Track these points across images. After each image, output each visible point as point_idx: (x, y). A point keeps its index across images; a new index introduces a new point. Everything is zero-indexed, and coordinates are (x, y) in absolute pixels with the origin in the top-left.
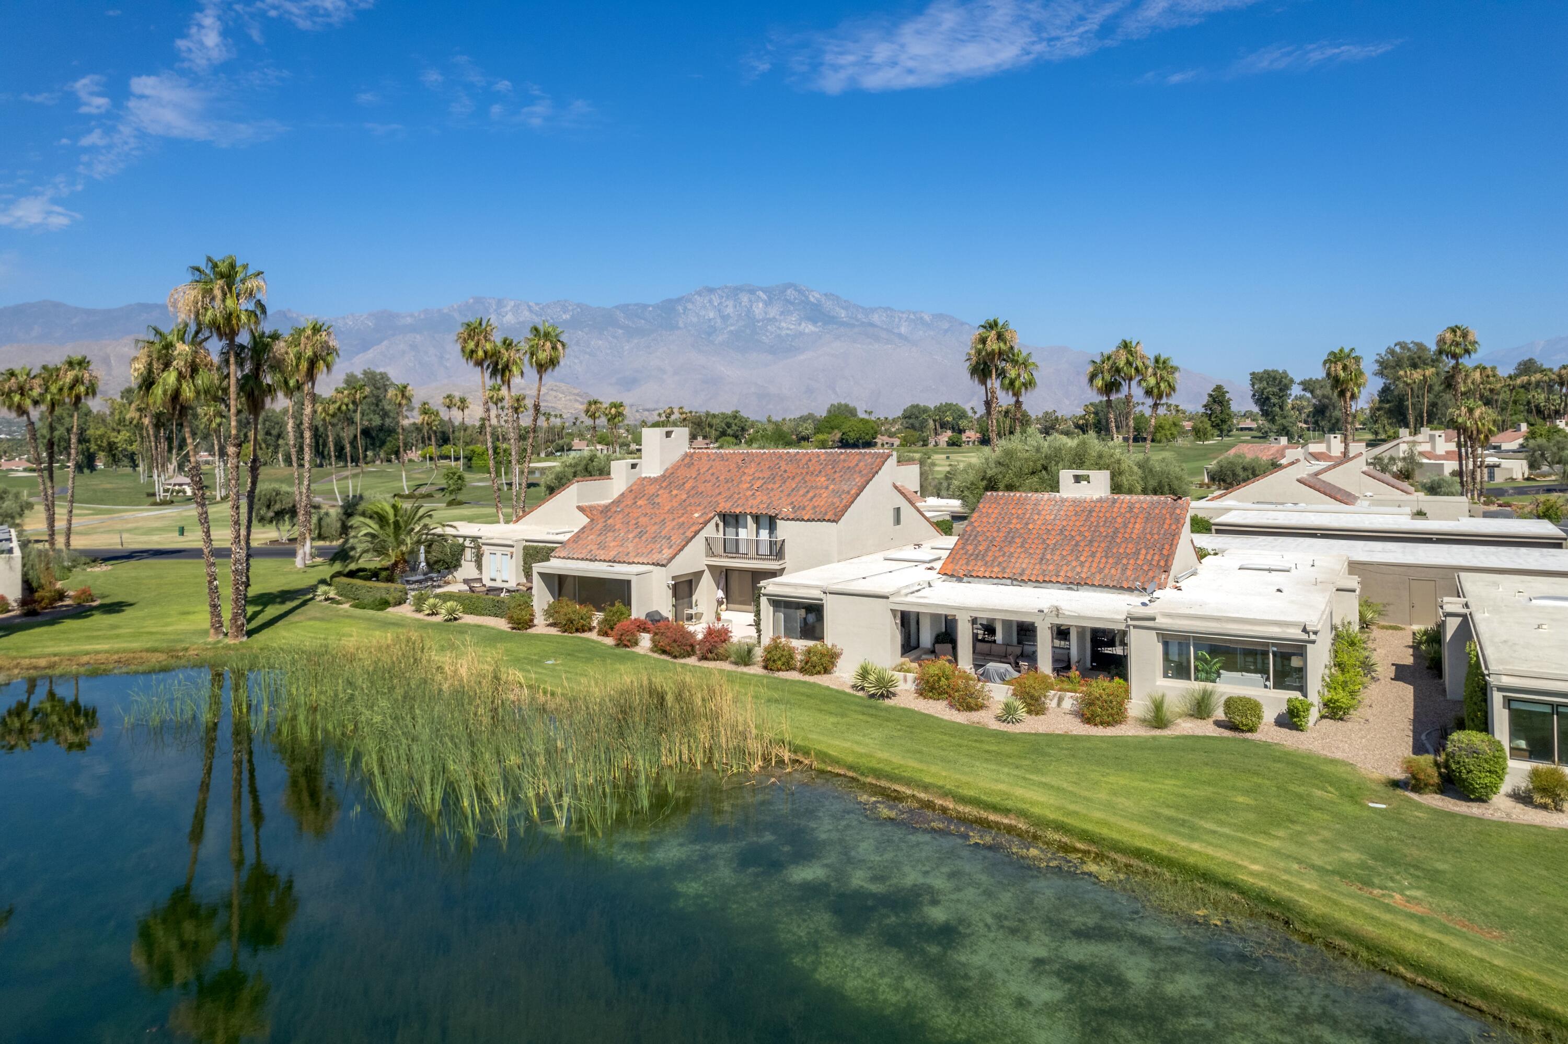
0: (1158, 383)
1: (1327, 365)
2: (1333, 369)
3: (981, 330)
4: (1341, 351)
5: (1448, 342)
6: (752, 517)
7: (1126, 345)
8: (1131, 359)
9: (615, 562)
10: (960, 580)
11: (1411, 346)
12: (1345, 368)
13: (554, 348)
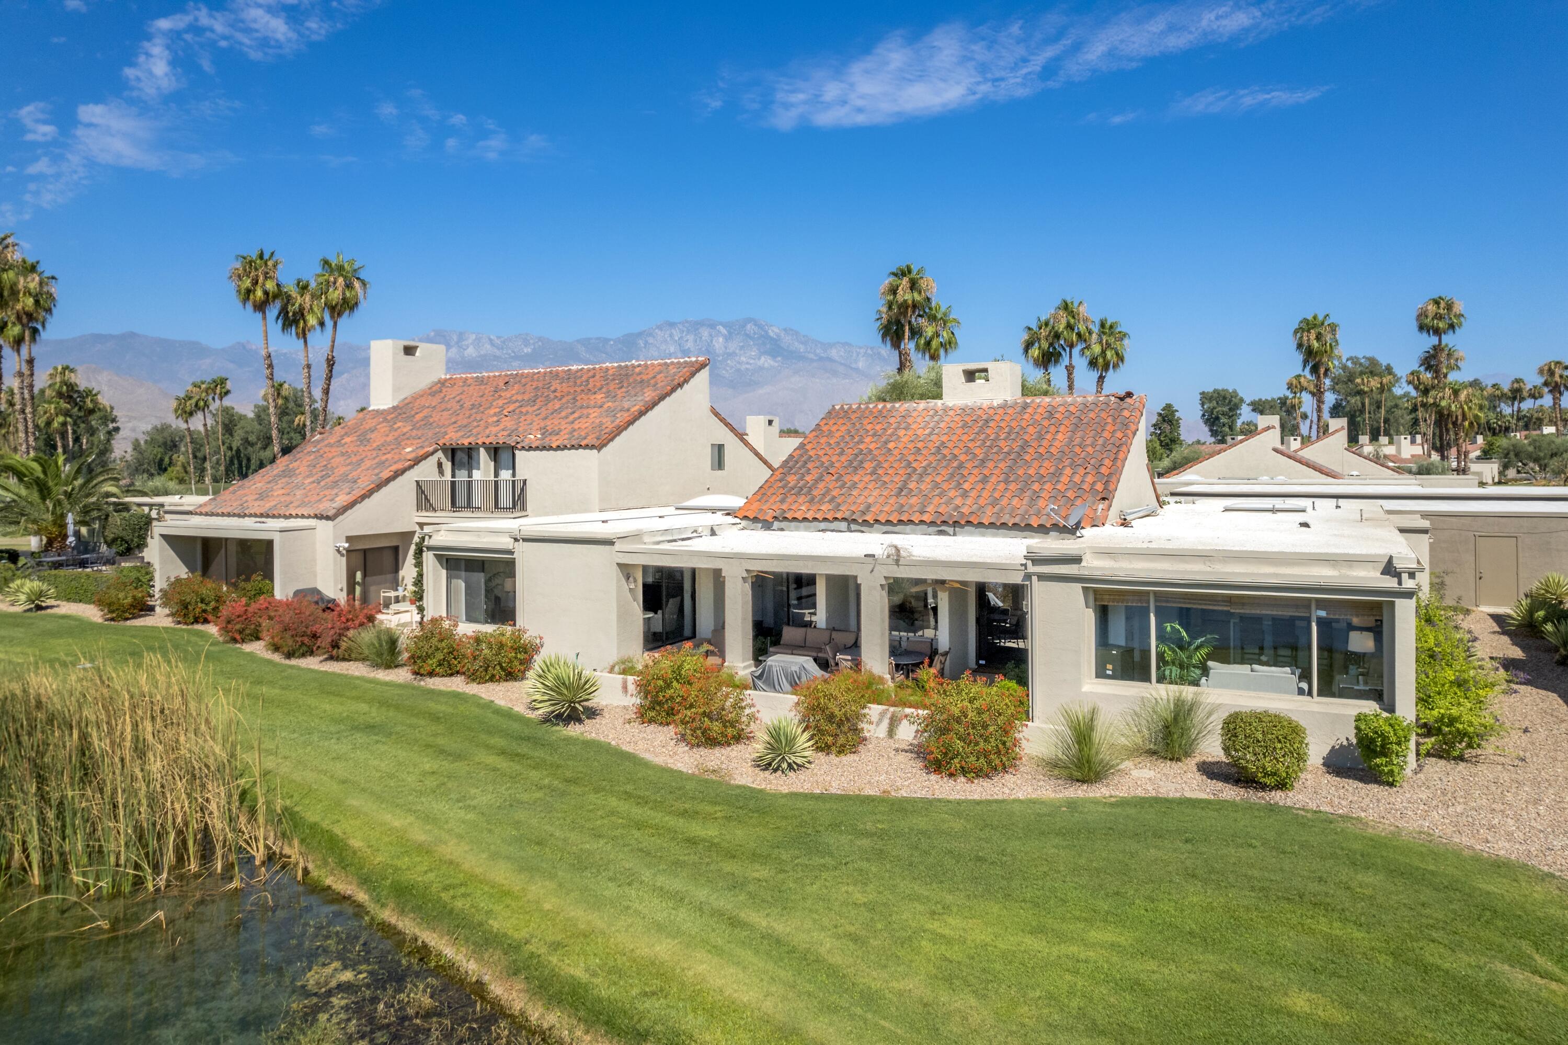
0: (1103, 352)
1: (1299, 335)
2: (1305, 338)
3: (892, 279)
4: (1315, 318)
5: (1431, 315)
6: (487, 449)
7: (1066, 307)
8: (1072, 321)
9: (268, 516)
10: (767, 526)
11: (1363, 361)
12: (1319, 337)
13: (349, 286)
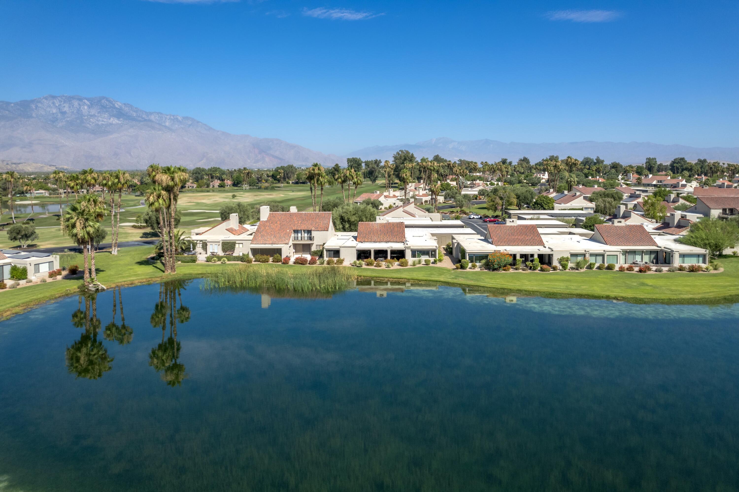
0: (358, 181)
3: (313, 167)
6: (303, 231)
9: (271, 244)
10: (362, 242)
